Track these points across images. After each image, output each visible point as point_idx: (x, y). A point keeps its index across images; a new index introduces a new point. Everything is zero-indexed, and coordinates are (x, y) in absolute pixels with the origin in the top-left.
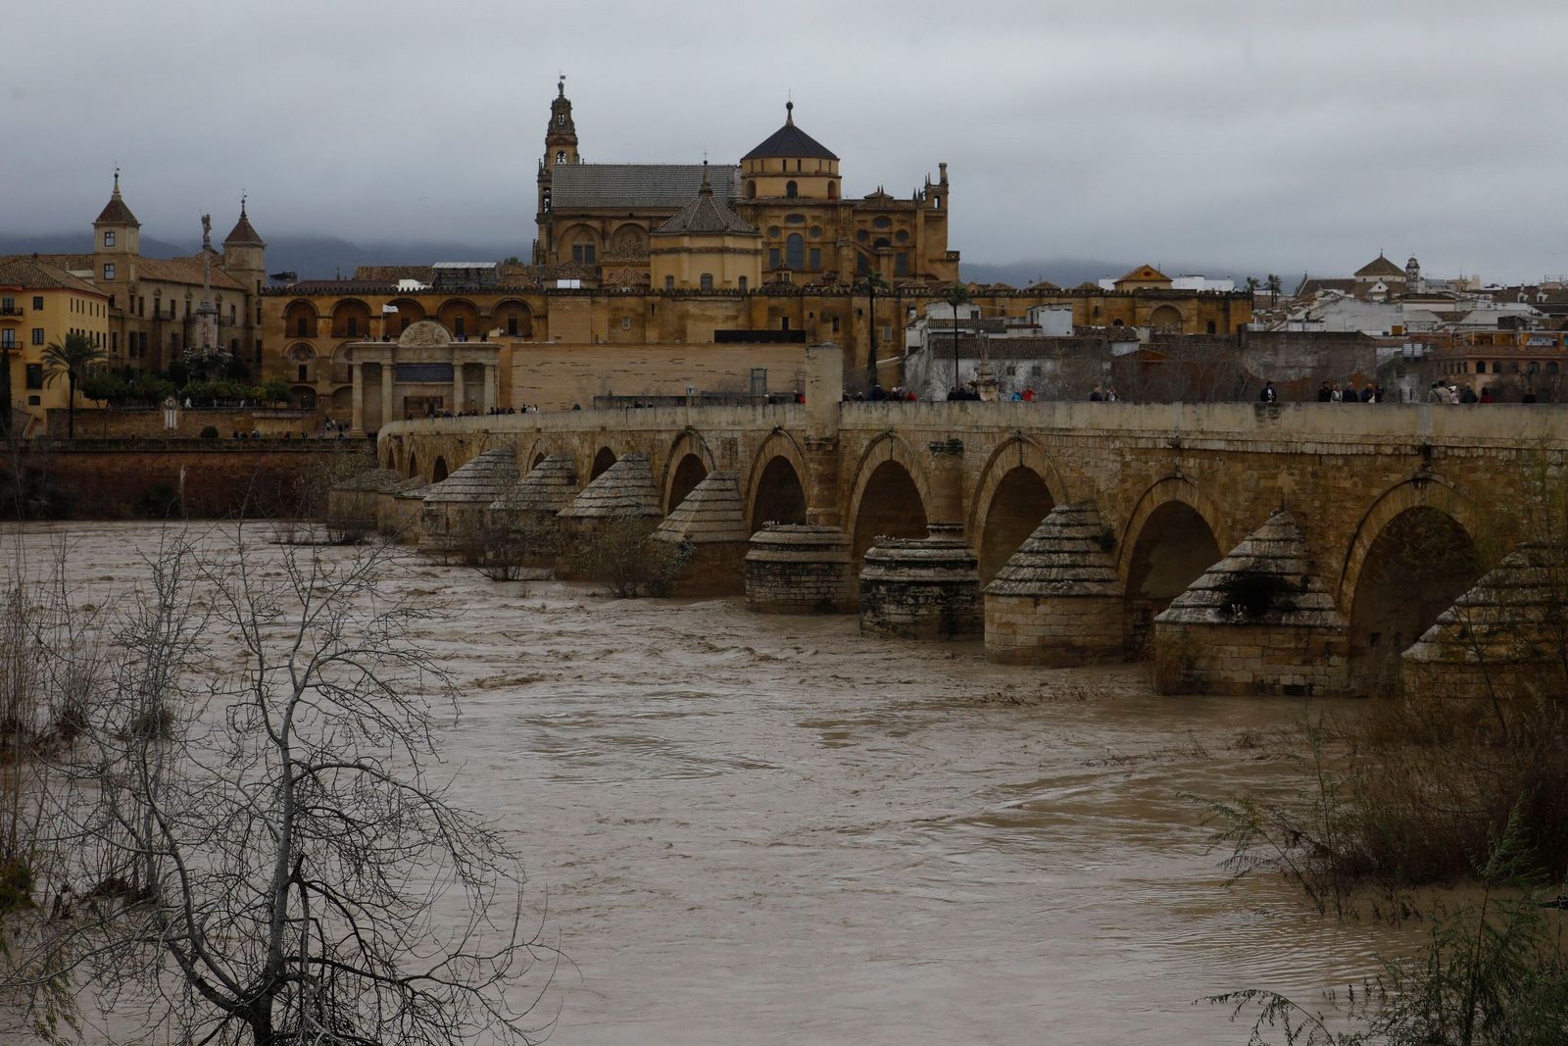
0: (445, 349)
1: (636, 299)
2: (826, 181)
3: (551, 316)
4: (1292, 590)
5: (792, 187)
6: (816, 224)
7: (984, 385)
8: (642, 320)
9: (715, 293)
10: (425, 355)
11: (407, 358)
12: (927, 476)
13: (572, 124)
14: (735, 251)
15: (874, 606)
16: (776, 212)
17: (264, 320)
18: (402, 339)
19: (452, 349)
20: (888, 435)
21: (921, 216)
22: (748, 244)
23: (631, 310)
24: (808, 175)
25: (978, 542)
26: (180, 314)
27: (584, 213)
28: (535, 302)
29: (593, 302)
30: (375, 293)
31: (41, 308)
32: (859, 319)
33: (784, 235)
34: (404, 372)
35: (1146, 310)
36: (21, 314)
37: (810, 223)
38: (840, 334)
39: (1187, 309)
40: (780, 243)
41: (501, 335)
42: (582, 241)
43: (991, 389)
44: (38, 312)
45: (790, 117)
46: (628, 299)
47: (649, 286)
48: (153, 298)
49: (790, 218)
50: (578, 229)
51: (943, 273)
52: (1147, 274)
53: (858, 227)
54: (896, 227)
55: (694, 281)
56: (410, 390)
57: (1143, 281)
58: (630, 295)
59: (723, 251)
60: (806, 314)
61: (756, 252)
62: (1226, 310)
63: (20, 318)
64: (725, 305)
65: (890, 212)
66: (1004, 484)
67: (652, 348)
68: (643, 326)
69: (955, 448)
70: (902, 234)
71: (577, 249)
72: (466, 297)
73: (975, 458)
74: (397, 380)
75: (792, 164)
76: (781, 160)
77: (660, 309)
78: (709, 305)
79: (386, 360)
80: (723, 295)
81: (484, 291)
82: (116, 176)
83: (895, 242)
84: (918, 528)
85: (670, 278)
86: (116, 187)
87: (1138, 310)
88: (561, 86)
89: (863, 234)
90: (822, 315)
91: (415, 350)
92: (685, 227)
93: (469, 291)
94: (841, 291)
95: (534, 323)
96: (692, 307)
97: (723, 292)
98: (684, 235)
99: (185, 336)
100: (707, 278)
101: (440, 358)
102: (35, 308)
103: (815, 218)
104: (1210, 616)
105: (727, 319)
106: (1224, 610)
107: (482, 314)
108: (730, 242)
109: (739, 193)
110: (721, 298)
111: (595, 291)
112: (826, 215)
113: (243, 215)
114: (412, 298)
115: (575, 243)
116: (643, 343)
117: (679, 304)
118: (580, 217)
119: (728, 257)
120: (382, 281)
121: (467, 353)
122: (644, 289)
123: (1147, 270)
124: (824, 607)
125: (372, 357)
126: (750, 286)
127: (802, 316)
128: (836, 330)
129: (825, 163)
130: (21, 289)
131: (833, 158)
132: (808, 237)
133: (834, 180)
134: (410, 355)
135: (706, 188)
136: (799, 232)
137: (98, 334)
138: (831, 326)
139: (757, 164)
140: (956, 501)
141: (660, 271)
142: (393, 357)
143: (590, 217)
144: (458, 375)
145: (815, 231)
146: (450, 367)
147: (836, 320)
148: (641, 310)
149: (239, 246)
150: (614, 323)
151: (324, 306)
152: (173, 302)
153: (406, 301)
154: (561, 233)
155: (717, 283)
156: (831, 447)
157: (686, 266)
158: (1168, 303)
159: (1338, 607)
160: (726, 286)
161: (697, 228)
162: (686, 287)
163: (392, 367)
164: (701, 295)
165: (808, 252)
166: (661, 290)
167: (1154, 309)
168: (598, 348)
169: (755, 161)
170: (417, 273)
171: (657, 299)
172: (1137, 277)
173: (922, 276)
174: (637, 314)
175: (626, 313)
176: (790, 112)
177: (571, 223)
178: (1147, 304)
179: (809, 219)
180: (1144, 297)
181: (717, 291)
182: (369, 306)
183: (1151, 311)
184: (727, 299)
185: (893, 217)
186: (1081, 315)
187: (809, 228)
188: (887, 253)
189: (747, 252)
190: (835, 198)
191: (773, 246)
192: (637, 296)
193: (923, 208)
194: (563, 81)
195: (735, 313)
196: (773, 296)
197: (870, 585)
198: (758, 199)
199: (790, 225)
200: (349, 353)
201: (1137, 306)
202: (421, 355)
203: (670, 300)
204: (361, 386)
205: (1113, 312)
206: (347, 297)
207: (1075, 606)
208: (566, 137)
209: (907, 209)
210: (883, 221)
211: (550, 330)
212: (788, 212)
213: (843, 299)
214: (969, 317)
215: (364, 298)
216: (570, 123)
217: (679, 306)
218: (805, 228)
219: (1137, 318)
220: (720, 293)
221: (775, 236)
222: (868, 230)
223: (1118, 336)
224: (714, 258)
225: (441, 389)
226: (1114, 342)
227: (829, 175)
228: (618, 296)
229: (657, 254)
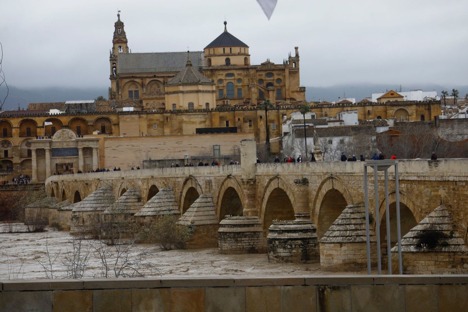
0: (74, 141)
1: (159, 115)
2: (243, 57)
3: (121, 124)
4: (446, 237)
5: (228, 60)
6: (239, 77)
7: (317, 154)
8: (162, 124)
9: (195, 111)
10: (65, 144)
11: (56, 146)
12: (294, 194)
13: (124, 33)
14: (203, 92)
15: (274, 249)
16: (221, 72)
19: (77, 141)
20: (277, 177)
21: (287, 71)
22: (209, 88)
23: (157, 120)
24: (235, 55)
25: (316, 221)
27: (133, 75)
28: (113, 118)
29: (140, 117)
30: (39, 116)
32: (261, 120)
33: (225, 83)
34: (55, 152)
35: (391, 111)
37: (237, 77)
38: (252, 128)
39: (411, 110)
40: (223, 87)
41: (99, 134)
42: (133, 89)
43: (320, 155)
45: (225, 28)
46: (155, 115)
47: (165, 109)
49: (228, 75)
50: (131, 83)
51: (298, 97)
52: (392, 94)
53: (258, 78)
54: (276, 77)
55: (186, 106)
56: (59, 160)
57: (390, 98)
58: (157, 113)
59: (198, 92)
60: (237, 119)
61: (213, 92)
62: (429, 109)
64: (200, 116)
65: (273, 70)
66: (326, 196)
67: (168, 137)
68: (163, 127)
69: (305, 182)
70: (279, 80)
71: (130, 92)
72: (81, 117)
73: (313, 186)
74: (53, 156)
75: (227, 50)
76: (222, 48)
77: (170, 119)
78: (192, 116)
79: (47, 147)
80: (199, 112)
81: (90, 113)
83: (275, 84)
84: (291, 216)
85: (174, 105)
87: (388, 111)
88: (118, 15)
89: (261, 81)
90: (244, 119)
91: (60, 142)
92: (180, 81)
93: (83, 114)
94: (252, 108)
95: (113, 127)
96: (185, 118)
97: (199, 110)
98: (179, 85)
100: (191, 104)
101: (72, 145)
103: (239, 74)
104: (412, 249)
105: (201, 122)
106: (418, 246)
107: (89, 124)
108: (201, 88)
109: (204, 64)
110: (198, 113)
111: (141, 112)
112: (244, 73)
114: (56, 117)
115: (130, 89)
116: (163, 135)
117: (179, 116)
118: (132, 78)
119: (200, 95)
120: (42, 110)
121: (84, 143)
122: (162, 110)
123: (392, 92)
124: (252, 251)
125: (41, 146)
126: (211, 107)
127: (235, 120)
128: (250, 126)
129: (242, 49)
131: (246, 46)
132: (236, 83)
133: (247, 57)
134: (58, 144)
135: (189, 63)
136: (231, 81)
138: (248, 124)
139: (212, 50)
140: (306, 204)
141: (170, 101)
142: (50, 146)
143: (136, 77)
144: (80, 153)
145: (239, 80)
146: (77, 149)
147: (250, 121)
148: (161, 120)
150: (149, 126)
151: (15, 122)
153: (54, 119)
154: (123, 85)
155: (196, 106)
156: (252, 183)
157: (181, 99)
158: (402, 107)
159: (466, 243)
160: (200, 108)
161: (186, 82)
162: (182, 109)
163: (50, 150)
164: (189, 112)
165: (236, 90)
166: (170, 110)
167: (395, 110)
168: (143, 138)
169: (210, 49)
170: (58, 106)
171: (169, 114)
172: (387, 96)
173: (288, 99)
174: (160, 122)
175: (155, 122)
176: (225, 26)
177: (127, 80)
178: (392, 108)
179: (236, 75)
180: (391, 105)
181: (196, 110)
182: (37, 122)
183: (394, 112)
184: (201, 113)
185: (274, 73)
186: (362, 114)
187: (236, 79)
188: (272, 89)
189: (208, 92)
190: (248, 65)
191: (220, 88)
192: (159, 113)
193: (288, 68)
194: (120, 13)
195: (204, 120)
196: (221, 111)
197: (271, 241)
198: (213, 67)
199: (227, 78)
200: (29, 144)
201: (388, 109)
202: (63, 144)
203: (175, 115)
204: (36, 159)
205: (376, 113)
206: (26, 118)
207: (357, 246)
208: (122, 39)
209: (281, 69)
210: (270, 75)
211: (120, 131)
212: (227, 72)
213: (253, 111)
214: (310, 118)
215: (34, 119)
216: (123, 33)
217: (179, 117)
218: (235, 79)
219: (388, 115)
220: (197, 111)
221: (221, 83)
222: (263, 79)
223: (379, 124)
224: (194, 95)
225: (72, 159)
226: (377, 126)
227: (244, 54)
228: (151, 114)
229: (168, 94)
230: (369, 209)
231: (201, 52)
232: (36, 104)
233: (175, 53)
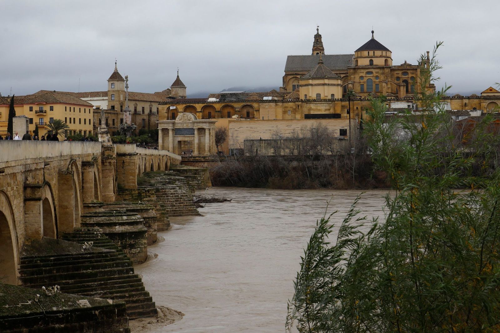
0: (192, 123)
1: (293, 103)
2: (384, 59)
3: (260, 110)
5: (371, 61)
6: (377, 75)
8: (295, 111)
9: (321, 101)
10: (185, 125)
11: (178, 126)
13: (322, 43)
14: (329, 85)
16: (362, 71)
17: (159, 113)
18: (177, 119)
19: (194, 123)
21: (419, 70)
22: (334, 82)
23: (291, 107)
24: (377, 57)
26: (147, 111)
27: (296, 73)
28: (255, 105)
29: (276, 105)
30: (198, 103)
31: (53, 110)
33: (365, 79)
34: (177, 131)
35: (484, 104)
36: (45, 112)
37: (375, 74)
40: (364, 82)
41: (238, 117)
42: (296, 83)
44: (52, 112)
45: (373, 36)
47: (299, 98)
48: (149, 107)
49: (368, 73)
50: (294, 79)
52: (491, 90)
53: (396, 76)
54: (410, 75)
55: (314, 97)
56: (180, 138)
57: (489, 93)
58: (291, 102)
59: (324, 85)
60: (355, 108)
61: (338, 85)
63: (45, 114)
64: (325, 105)
65: (408, 70)
67: (280, 121)
68: (295, 113)
70: (412, 78)
71: (294, 86)
72: (231, 104)
74: (175, 134)
75: (371, 53)
76: (367, 52)
77: (301, 107)
78: (319, 105)
79: (170, 127)
80: (324, 101)
81: (239, 101)
82: (116, 63)
83: (409, 81)
85: (306, 95)
86: (116, 67)
87: (482, 104)
88: (318, 30)
89: (398, 78)
90: (361, 108)
91: (181, 123)
92: (310, 76)
93: (232, 102)
95: (255, 113)
97: (324, 100)
98: (309, 79)
99: (149, 120)
100: (318, 95)
101: (190, 126)
102: (51, 110)
103: (377, 72)
105: (326, 110)
107: (236, 110)
108: (326, 81)
110: (323, 102)
111: (279, 101)
112: (380, 71)
113: (178, 76)
114: (211, 104)
115: (293, 84)
116: (295, 119)
117: (308, 105)
119: (326, 87)
120: (204, 98)
121: (199, 124)
123: (491, 89)
125: (165, 126)
126: (335, 98)
127: (354, 108)
129: (384, 53)
130: (45, 103)
131: (387, 50)
132: (374, 80)
133: (387, 59)
134: (180, 125)
135: (320, 61)
136: (371, 78)
137: (70, 118)
141: (303, 93)
142: (174, 126)
143: (298, 74)
144: (196, 132)
145: (377, 77)
146: (194, 129)
147: (367, 110)
148: (294, 107)
149: (176, 88)
150: (285, 112)
151: (180, 108)
152: (143, 108)
153: (209, 106)
155: (322, 97)
157: (311, 91)
158: (493, 101)
160: (326, 98)
161: (315, 76)
162: (311, 99)
163: (173, 130)
164: (316, 101)
165: (374, 85)
166: (302, 100)
167: (488, 103)
168: (260, 122)
169: (358, 52)
170: (213, 96)
171: (300, 103)
172: (487, 92)
173: (419, 93)
174: (293, 109)
175: (289, 109)
176: (373, 34)
178: (485, 101)
179: (374, 73)
180: (484, 99)
181: (322, 100)
182: (197, 108)
183: (487, 104)
184: (326, 102)
185: (409, 72)
186: (460, 106)
188: (403, 85)
189: (334, 85)
190: (387, 65)
191: (361, 83)
192: (293, 102)
193: (420, 68)
195: (329, 108)
196: (343, 101)
198: (359, 66)
199: (367, 75)
201: (481, 102)
203: (305, 103)
204: (161, 137)
205: (472, 105)
206: (188, 104)
208: (320, 47)
209: (414, 69)
210: (405, 73)
212: (367, 71)
214: (407, 107)
215: (194, 105)
218: (373, 76)
219: (481, 107)
220: (323, 100)
221: (362, 80)
222: (400, 76)
223: (462, 113)
224: (321, 88)
225: (191, 138)
226: (459, 116)
227: (386, 57)
228: (286, 102)
229: (302, 87)
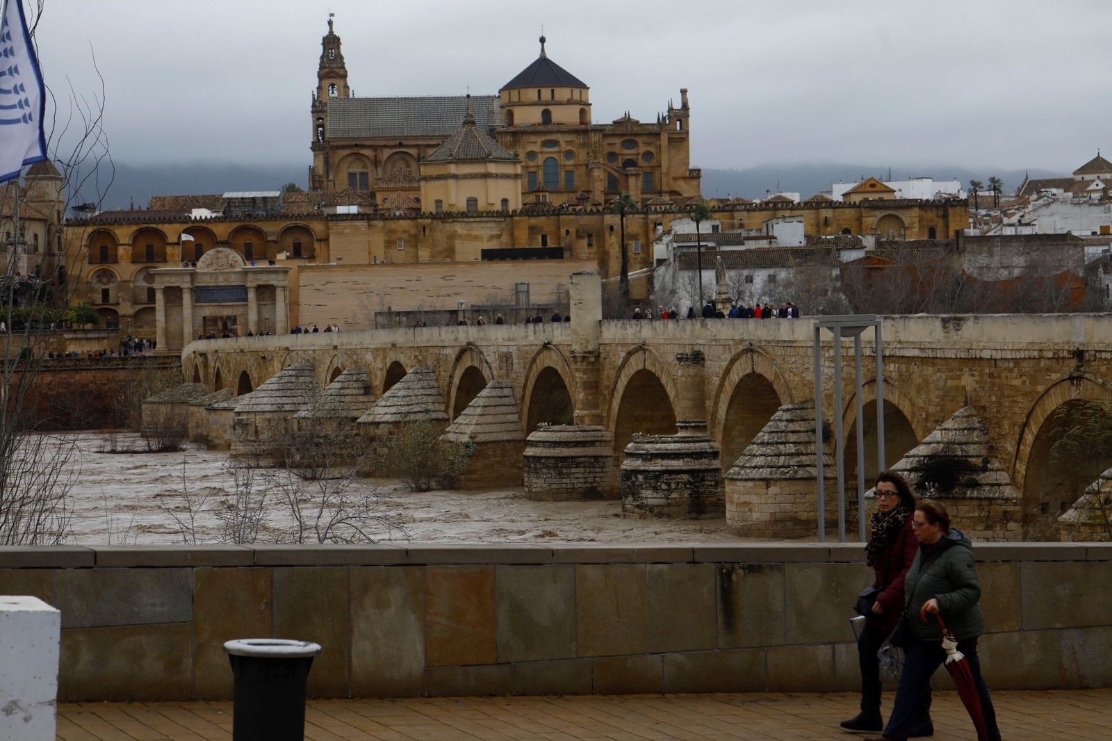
0: (240, 272)
1: (409, 221)
2: (578, 108)
3: (332, 239)
4: (974, 469)
5: (546, 115)
6: (569, 148)
7: (722, 302)
8: (415, 240)
9: (480, 215)
10: (221, 278)
11: (204, 282)
12: (675, 382)
13: (342, 58)
14: (497, 176)
15: (634, 492)
16: (533, 138)
17: (65, 247)
18: (199, 264)
19: (245, 273)
20: (642, 348)
21: (664, 138)
22: (508, 169)
23: (404, 232)
24: (560, 103)
25: (719, 436)
27: (358, 143)
28: (317, 227)
29: (370, 226)
30: (170, 222)
32: (610, 235)
33: (540, 159)
34: (202, 294)
35: (872, 219)
37: (564, 147)
38: (594, 249)
39: (909, 217)
40: (537, 166)
41: (288, 258)
42: (357, 169)
45: (543, 50)
46: (401, 222)
47: (420, 209)
49: (546, 144)
50: (352, 158)
51: (686, 189)
52: (873, 186)
53: (608, 149)
54: (642, 149)
55: (462, 205)
56: (209, 311)
57: (868, 192)
58: (403, 219)
59: (486, 176)
60: (563, 231)
61: (516, 176)
62: (945, 217)
64: (489, 225)
65: (636, 135)
66: (740, 388)
67: (425, 266)
68: (416, 246)
69: (697, 358)
70: (648, 155)
71: (352, 176)
72: (254, 224)
73: (715, 365)
74: (197, 301)
75: (546, 94)
76: (536, 90)
77: (430, 230)
78: (475, 225)
79: (185, 284)
80: (488, 217)
81: (271, 217)
83: (641, 162)
84: (668, 425)
85: (439, 202)
87: (864, 219)
88: (330, 23)
89: (612, 156)
90: (577, 231)
91: (211, 274)
92: (451, 155)
93: (257, 218)
94: (594, 210)
95: (317, 246)
96: (459, 228)
97: (487, 213)
98: (449, 163)
100: (472, 202)
101: (235, 281)
103: (568, 143)
105: (492, 237)
106: (920, 487)
107: (269, 238)
108: (492, 168)
109: (499, 121)
110: (485, 219)
111: (372, 215)
112: (578, 140)
114: (204, 225)
115: (351, 170)
116: (416, 263)
117: (447, 225)
118: (355, 147)
119: (491, 182)
120: (177, 209)
121: (259, 276)
122: (415, 213)
123: (873, 182)
124: (591, 494)
125: (173, 282)
126: (511, 207)
127: (559, 233)
128: (590, 245)
129: (576, 92)
131: (582, 86)
132: (562, 161)
133: (584, 107)
134: (208, 278)
135: (469, 119)
136: (553, 156)
138: (585, 242)
139: (514, 94)
140: (699, 403)
141: (430, 196)
142: (192, 281)
143: (364, 147)
144: (252, 295)
145: (569, 154)
146: (244, 289)
147: (590, 236)
148: (413, 231)
149: (39, 180)
150: (389, 244)
151: (124, 234)
153: (199, 229)
154: (337, 162)
155: (481, 205)
156: (593, 359)
157: (453, 190)
158: (892, 212)
159: (1013, 482)
160: (490, 208)
161: (462, 156)
162: (454, 210)
163: (191, 289)
164: (467, 217)
165: (562, 174)
166: (431, 213)
167: (879, 217)
169: (512, 91)
170: (208, 203)
171: (428, 221)
172: (863, 189)
173: (667, 192)
174: (410, 235)
175: (400, 235)
176: (543, 45)
177: (345, 152)
178: (872, 213)
179: (563, 144)
180: (869, 207)
181: (482, 213)
182: (167, 234)
183: (877, 220)
184: (491, 219)
185: (639, 140)
186: (812, 225)
187: (563, 152)
188: (634, 172)
189: (507, 176)
190: (586, 124)
191: (531, 169)
192: (409, 218)
193: (667, 130)
194: (332, 19)
195: (499, 233)
196: (533, 215)
197: (630, 474)
198: (516, 126)
199: (545, 149)
200: (150, 278)
201: (863, 215)
202: (217, 278)
203: (439, 222)
204: (163, 308)
205: (841, 222)
206: (145, 226)
207: (800, 487)
208: (337, 70)
209: (652, 132)
210: (630, 143)
211: (331, 252)
212: (544, 138)
213: (596, 217)
214: (710, 231)
215: (160, 227)
216: (340, 57)
217: (448, 227)
218: (560, 152)
219: (864, 227)
220: (485, 215)
221: (533, 160)
222: (617, 152)
223: (846, 244)
224: (478, 183)
225: (236, 309)
226: (842, 249)
227: (580, 102)
228: (392, 219)
229: (427, 181)
230: (823, 413)
231: (493, 98)
232: (165, 198)
233: (441, 98)
